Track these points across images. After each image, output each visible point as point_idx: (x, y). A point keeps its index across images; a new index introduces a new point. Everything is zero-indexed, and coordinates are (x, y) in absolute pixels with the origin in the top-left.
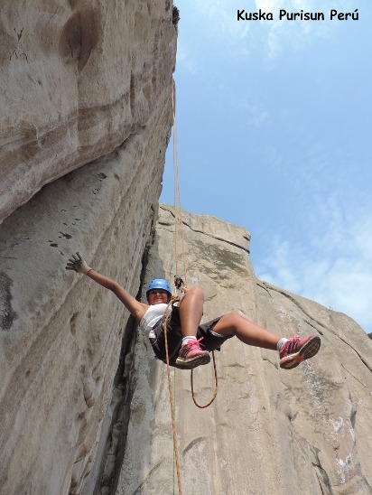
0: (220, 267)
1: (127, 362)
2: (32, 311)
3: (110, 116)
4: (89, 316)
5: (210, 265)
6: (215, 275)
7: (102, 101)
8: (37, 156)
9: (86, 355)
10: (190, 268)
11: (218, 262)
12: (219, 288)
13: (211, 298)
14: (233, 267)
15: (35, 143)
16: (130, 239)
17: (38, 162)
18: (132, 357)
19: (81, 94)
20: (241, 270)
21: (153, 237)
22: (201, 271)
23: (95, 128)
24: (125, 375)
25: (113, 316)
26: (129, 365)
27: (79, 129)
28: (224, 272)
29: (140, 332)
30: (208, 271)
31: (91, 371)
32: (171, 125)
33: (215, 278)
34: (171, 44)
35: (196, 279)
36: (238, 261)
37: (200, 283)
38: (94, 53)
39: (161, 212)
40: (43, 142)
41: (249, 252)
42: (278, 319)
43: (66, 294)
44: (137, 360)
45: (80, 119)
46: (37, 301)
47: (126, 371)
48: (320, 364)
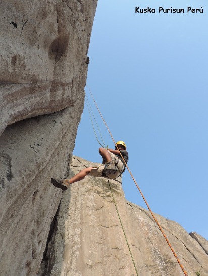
0: (105, 191)
1: (49, 247)
2: (20, 176)
3: (64, 89)
4: (41, 198)
5: (100, 189)
6: (103, 195)
7: (62, 80)
8: (36, 93)
9: (36, 224)
10: (89, 191)
11: (105, 188)
12: (105, 202)
13: (101, 208)
14: (113, 191)
15: (36, 87)
16: (62, 163)
17: (36, 97)
18: (53, 244)
19: (54, 74)
20: (118, 193)
21: (68, 173)
22: (95, 192)
23: (58, 92)
24: (47, 256)
25: (51, 205)
26: (50, 249)
27: (51, 91)
28: (108, 194)
29: (58, 227)
30: (99, 193)
31: (37, 234)
32: (82, 113)
33: (103, 197)
34: (85, 73)
35: (92, 197)
36: (116, 188)
37: (95, 199)
38: (63, 57)
39: (73, 160)
40: (39, 88)
41: (121, 183)
42: (138, 223)
43: (36, 174)
44: (56, 245)
45: (52, 86)
46: (23, 172)
47: (48, 253)
48: (164, 250)
